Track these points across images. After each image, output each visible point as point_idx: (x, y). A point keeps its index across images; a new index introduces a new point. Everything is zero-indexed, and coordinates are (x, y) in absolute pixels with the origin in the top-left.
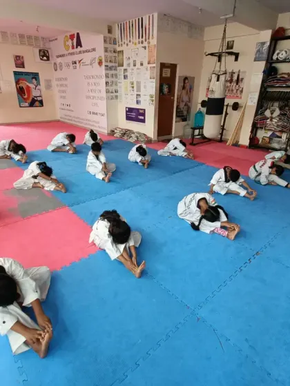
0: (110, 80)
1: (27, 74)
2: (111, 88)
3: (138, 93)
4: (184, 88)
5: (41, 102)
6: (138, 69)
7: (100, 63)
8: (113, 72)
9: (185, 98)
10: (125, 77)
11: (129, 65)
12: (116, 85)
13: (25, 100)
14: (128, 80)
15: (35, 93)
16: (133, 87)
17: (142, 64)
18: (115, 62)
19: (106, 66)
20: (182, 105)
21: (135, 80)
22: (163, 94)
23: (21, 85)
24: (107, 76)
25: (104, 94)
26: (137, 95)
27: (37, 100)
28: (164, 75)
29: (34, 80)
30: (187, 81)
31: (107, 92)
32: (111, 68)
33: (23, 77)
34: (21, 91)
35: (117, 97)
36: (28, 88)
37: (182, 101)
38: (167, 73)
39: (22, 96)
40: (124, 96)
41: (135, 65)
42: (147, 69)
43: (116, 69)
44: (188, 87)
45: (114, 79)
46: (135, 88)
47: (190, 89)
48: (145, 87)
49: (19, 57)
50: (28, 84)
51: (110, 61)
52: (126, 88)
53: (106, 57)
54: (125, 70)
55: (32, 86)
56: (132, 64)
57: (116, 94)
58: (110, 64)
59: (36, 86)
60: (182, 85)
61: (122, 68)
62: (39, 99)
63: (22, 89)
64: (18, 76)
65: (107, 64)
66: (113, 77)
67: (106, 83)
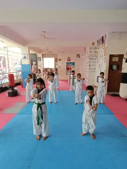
0: (91, 64)
1: (71, 63)
2: (91, 67)
8: (94, 60)
10: (98, 62)
11: (99, 57)
12: (95, 66)
14: (98, 64)
17: (102, 56)
18: (95, 56)
21: (100, 64)
22: (113, 70)
23: (68, 67)
25: (88, 70)
31: (90, 69)
33: (70, 64)
34: (68, 69)
35: (95, 71)
38: (116, 59)
40: (97, 71)
42: (103, 58)
46: (100, 67)
48: (103, 67)
49: (69, 57)
50: (70, 66)
51: (92, 56)
52: (98, 67)
53: (90, 55)
55: (72, 67)
58: (92, 58)
61: (97, 59)
63: (68, 68)
64: (68, 64)
65: (90, 57)
66: (93, 62)
67: (89, 65)
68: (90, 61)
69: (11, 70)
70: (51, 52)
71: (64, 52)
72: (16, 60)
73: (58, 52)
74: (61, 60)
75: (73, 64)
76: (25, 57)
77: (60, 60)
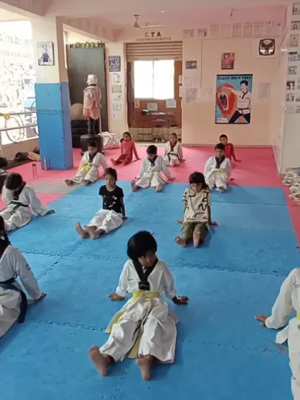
1: (234, 77)
2: (296, 92)
5: (248, 117)
13: (225, 113)
15: (240, 104)
23: (223, 93)
27: (242, 115)
29: (244, 84)
33: (230, 82)
34: (221, 101)
36: (233, 97)
39: (221, 109)
49: (229, 54)
50: (233, 91)
55: (238, 93)
59: (245, 94)
62: (245, 112)
63: (223, 98)
64: (223, 82)
67: (288, 84)
68: (293, 64)
69: (8, 104)
70: (159, 34)
71: (208, 32)
72: (27, 67)
73: (186, 32)
74: (195, 67)
75: (246, 80)
76: (45, 58)
77: (191, 65)
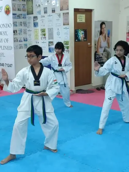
0: (17, 28)
3: (51, 40)
4: (101, 33)
6: (50, 16)
7: (7, 12)
8: (22, 20)
9: (104, 44)
10: (35, 25)
11: (39, 12)
12: (25, 33)
14: (39, 28)
16: (44, 35)
17: (53, 11)
18: (24, 10)
19: (13, 14)
20: (101, 51)
21: (46, 27)
22: (79, 40)
24: (15, 24)
25: (11, 43)
26: (50, 42)
28: (78, 21)
30: (104, 26)
31: (15, 40)
32: (19, 17)
37: (101, 47)
38: (82, 18)
41: (45, 12)
42: (59, 15)
43: (24, 18)
44: (106, 32)
45: (23, 28)
46: (47, 36)
47: (109, 34)
48: (58, 34)
51: (19, 10)
52: (37, 35)
53: (14, 5)
54: (35, 18)
56: (42, 12)
57: (25, 43)
58: (18, 13)
60: (99, 29)
61: (32, 16)
65: (15, 12)
66: (21, 25)
